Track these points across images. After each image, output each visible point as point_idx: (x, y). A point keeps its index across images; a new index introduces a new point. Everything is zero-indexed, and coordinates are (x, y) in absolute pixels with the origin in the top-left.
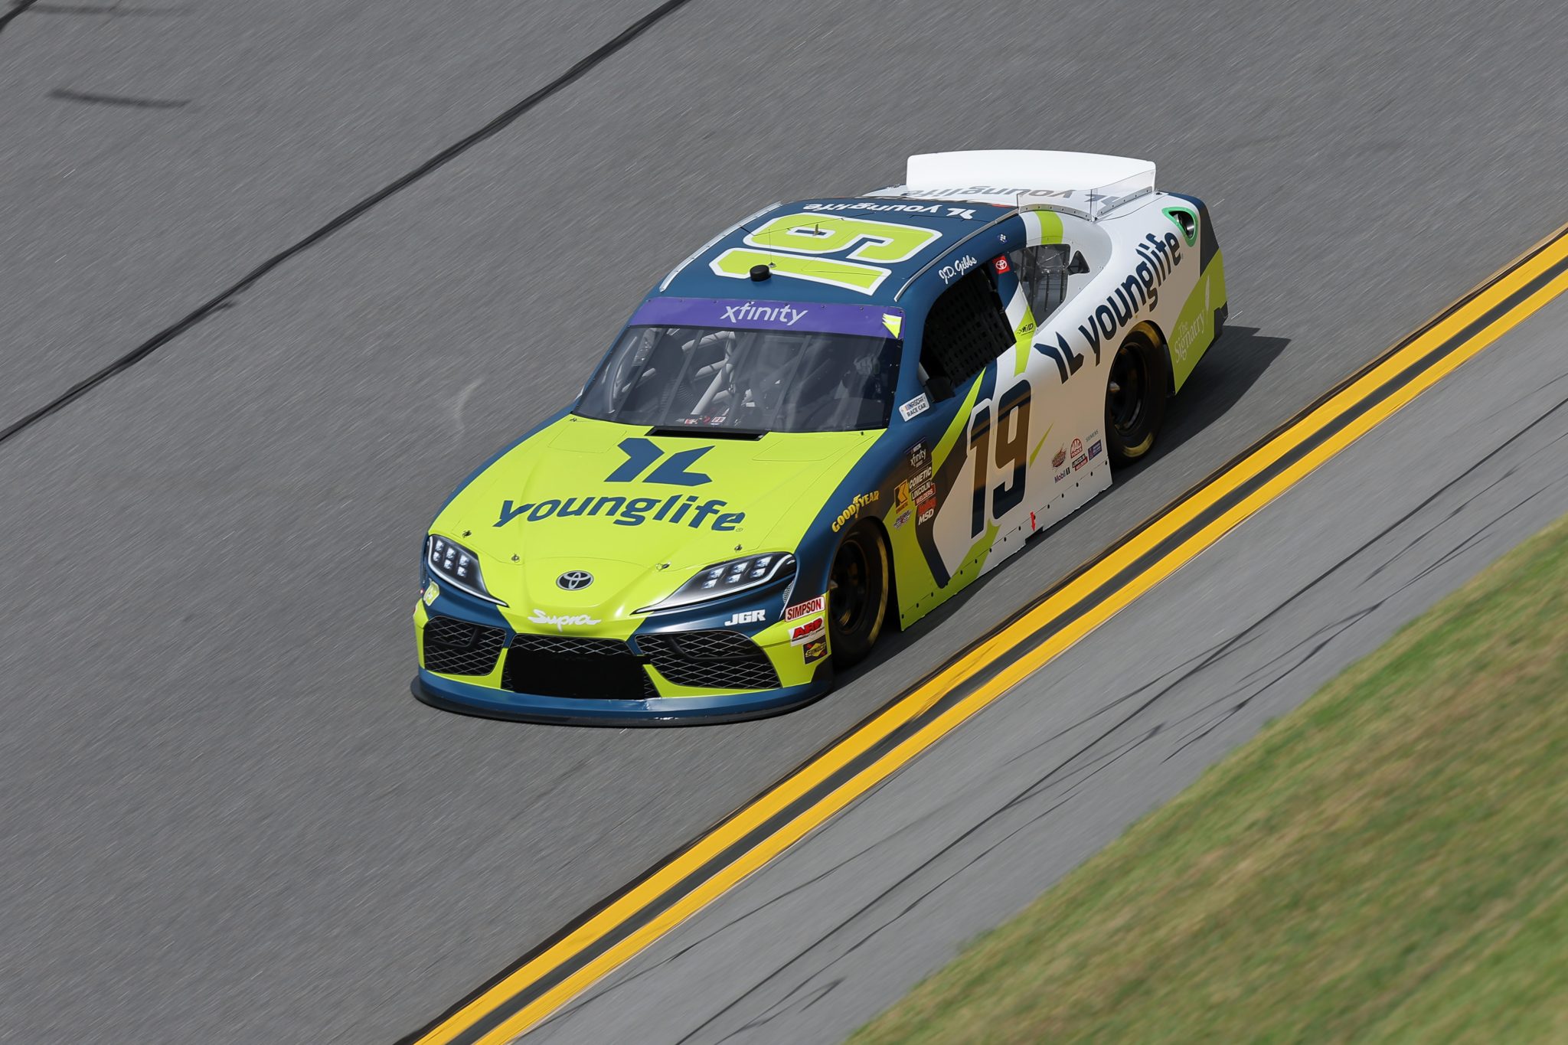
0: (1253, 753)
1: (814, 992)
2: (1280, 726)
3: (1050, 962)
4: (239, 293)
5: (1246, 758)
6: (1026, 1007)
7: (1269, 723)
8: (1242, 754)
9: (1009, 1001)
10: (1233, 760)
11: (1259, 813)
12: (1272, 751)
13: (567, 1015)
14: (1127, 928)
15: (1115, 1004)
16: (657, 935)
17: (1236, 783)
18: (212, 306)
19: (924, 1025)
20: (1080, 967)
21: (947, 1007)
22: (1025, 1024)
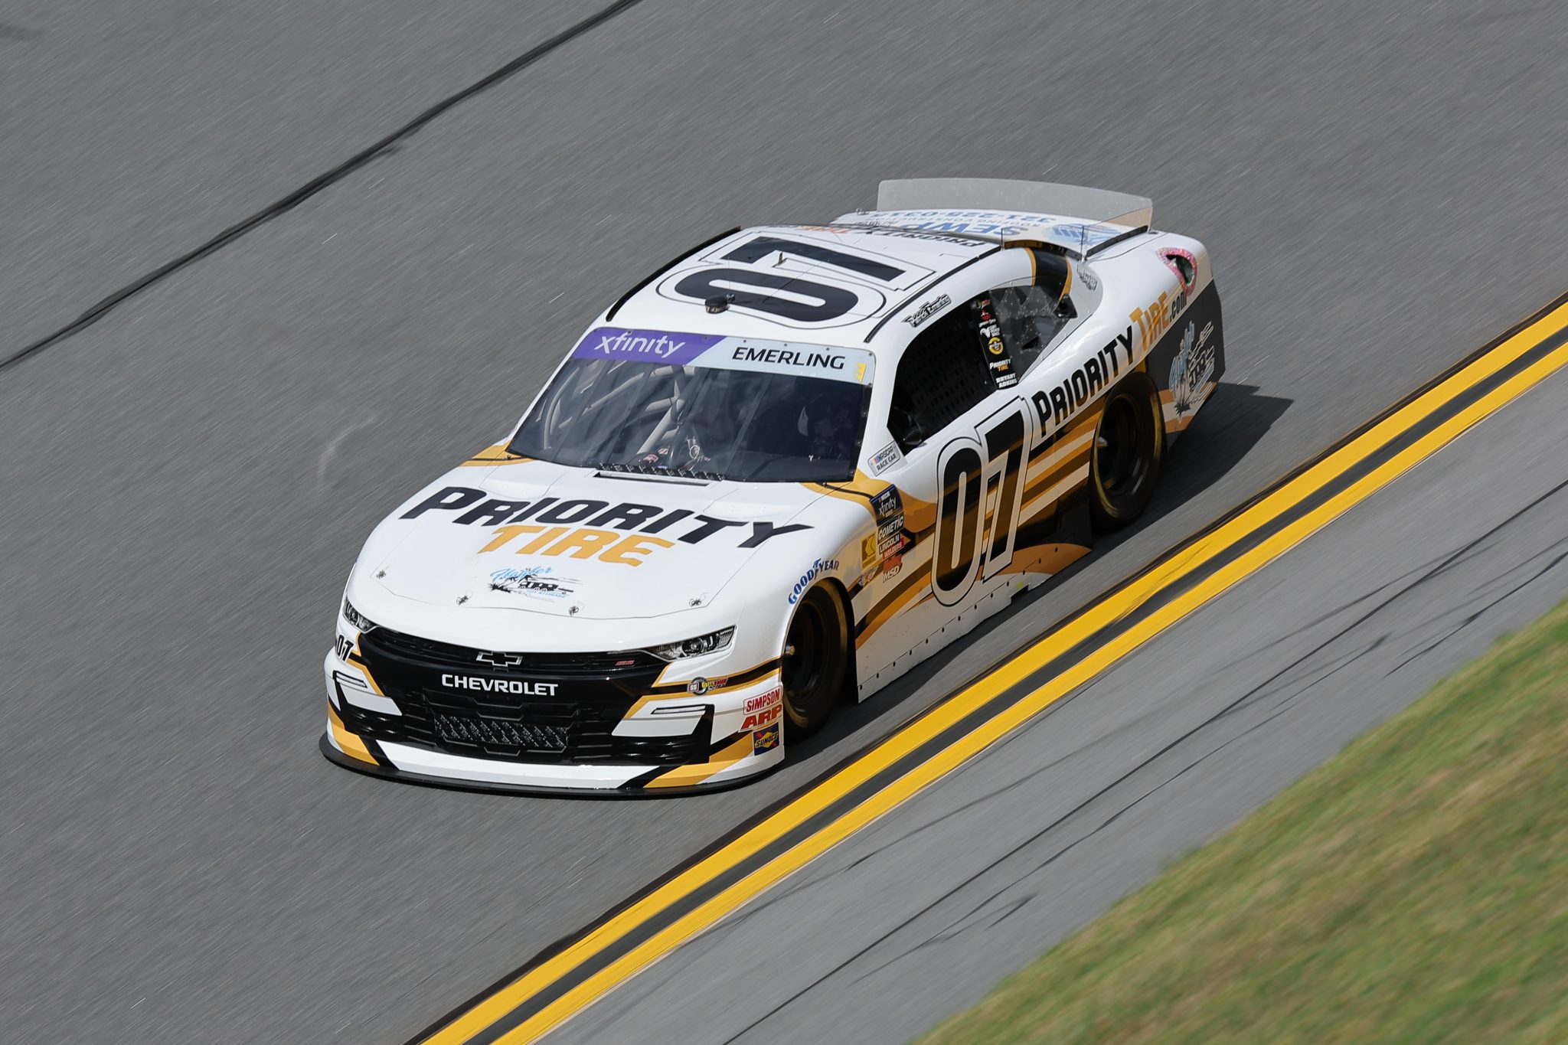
0: (1486, 668)
1: (1002, 909)
2: (1512, 643)
3: (1259, 884)
4: (406, 137)
5: (1476, 674)
6: (1231, 932)
7: (1502, 638)
8: (1473, 669)
9: (1213, 926)
10: (1463, 676)
11: (1488, 734)
12: (1505, 668)
13: (731, 925)
14: (1345, 850)
15: (1329, 931)
16: (835, 841)
17: (1467, 700)
18: (377, 150)
19: (1121, 947)
20: (1292, 890)
21: (1147, 927)
22: (1231, 949)
